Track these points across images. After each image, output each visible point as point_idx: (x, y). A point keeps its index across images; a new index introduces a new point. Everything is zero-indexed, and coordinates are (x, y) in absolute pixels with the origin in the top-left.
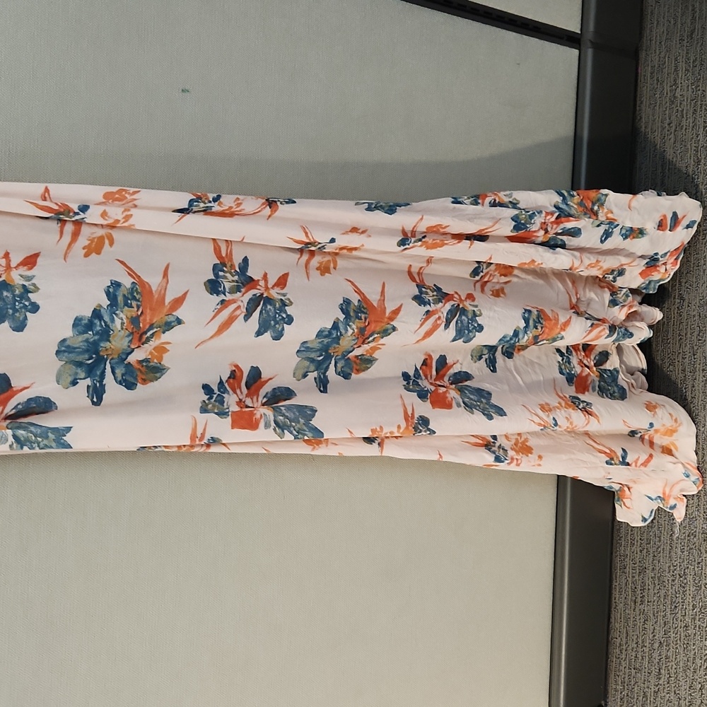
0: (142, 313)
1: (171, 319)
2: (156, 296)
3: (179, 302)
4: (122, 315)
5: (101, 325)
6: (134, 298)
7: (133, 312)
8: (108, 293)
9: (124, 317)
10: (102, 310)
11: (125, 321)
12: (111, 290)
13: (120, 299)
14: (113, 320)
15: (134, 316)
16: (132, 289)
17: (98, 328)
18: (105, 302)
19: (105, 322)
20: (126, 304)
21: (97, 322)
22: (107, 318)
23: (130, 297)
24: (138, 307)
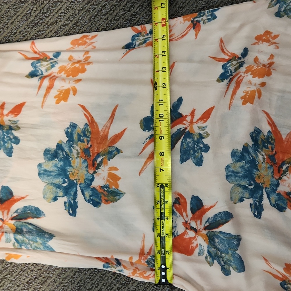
0: (91, 146)
1: (111, 149)
2: (102, 134)
3: (118, 137)
4: (77, 148)
5: (63, 155)
6: (85, 135)
7: (85, 145)
8: (67, 133)
9: (79, 149)
10: (63, 144)
11: (80, 151)
12: (69, 130)
13: (75, 136)
14: (71, 151)
15: (86, 148)
16: (85, 129)
17: (61, 156)
18: (65, 139)
19: (66, 152)
20: (80, 140)
21: (60, 152)
22: (66, 149)
23: (82, 134)
24: (88, 142)
